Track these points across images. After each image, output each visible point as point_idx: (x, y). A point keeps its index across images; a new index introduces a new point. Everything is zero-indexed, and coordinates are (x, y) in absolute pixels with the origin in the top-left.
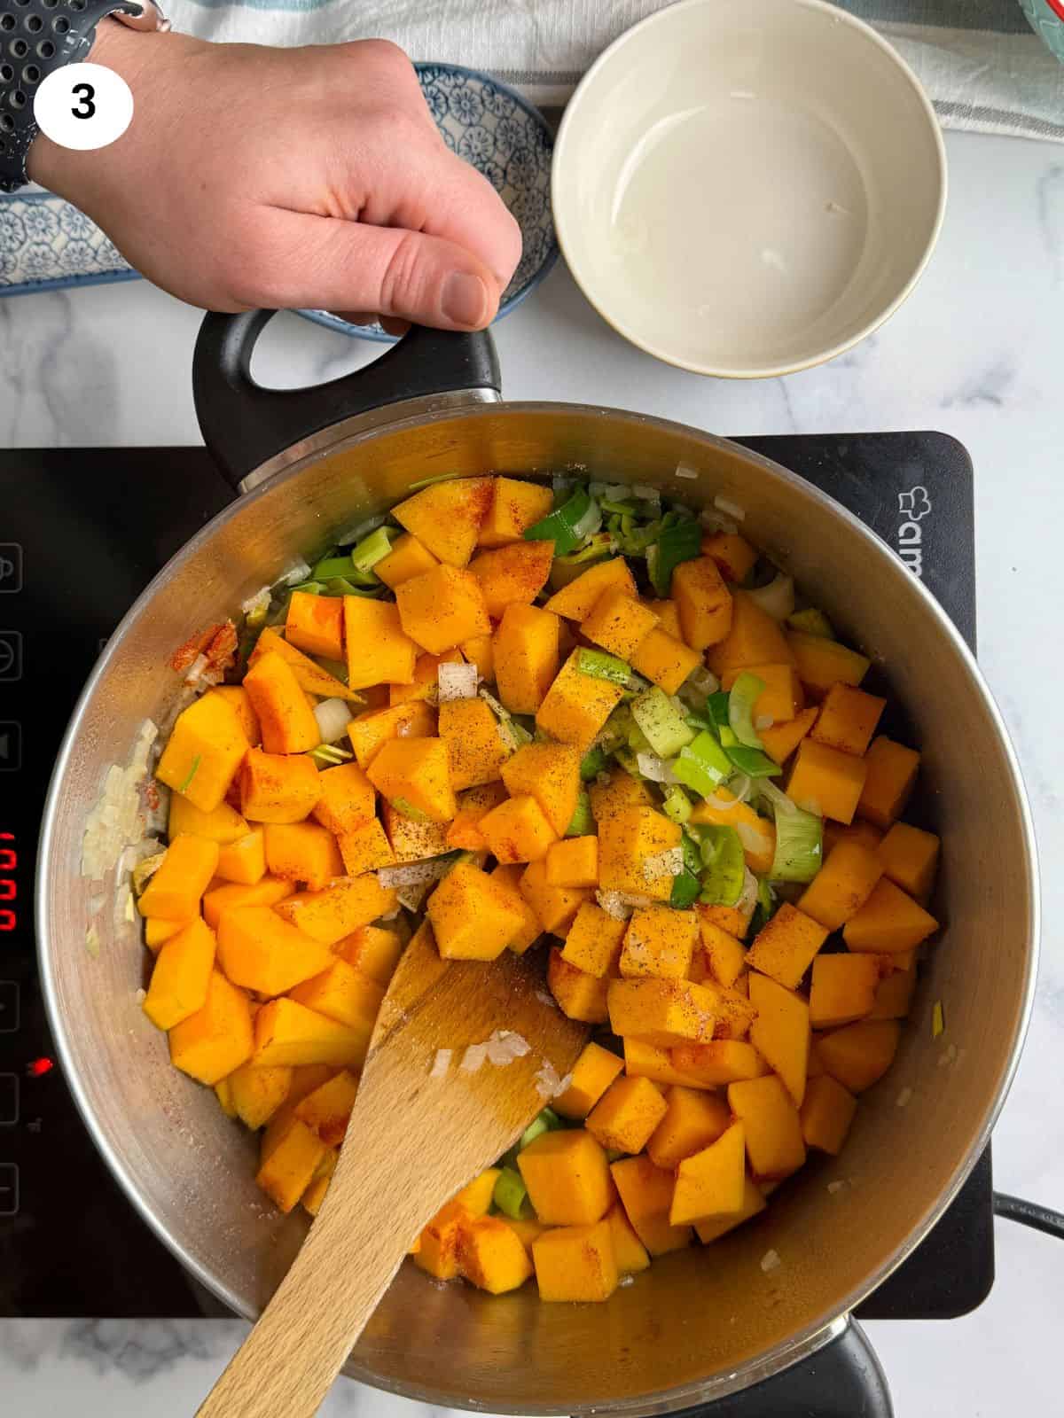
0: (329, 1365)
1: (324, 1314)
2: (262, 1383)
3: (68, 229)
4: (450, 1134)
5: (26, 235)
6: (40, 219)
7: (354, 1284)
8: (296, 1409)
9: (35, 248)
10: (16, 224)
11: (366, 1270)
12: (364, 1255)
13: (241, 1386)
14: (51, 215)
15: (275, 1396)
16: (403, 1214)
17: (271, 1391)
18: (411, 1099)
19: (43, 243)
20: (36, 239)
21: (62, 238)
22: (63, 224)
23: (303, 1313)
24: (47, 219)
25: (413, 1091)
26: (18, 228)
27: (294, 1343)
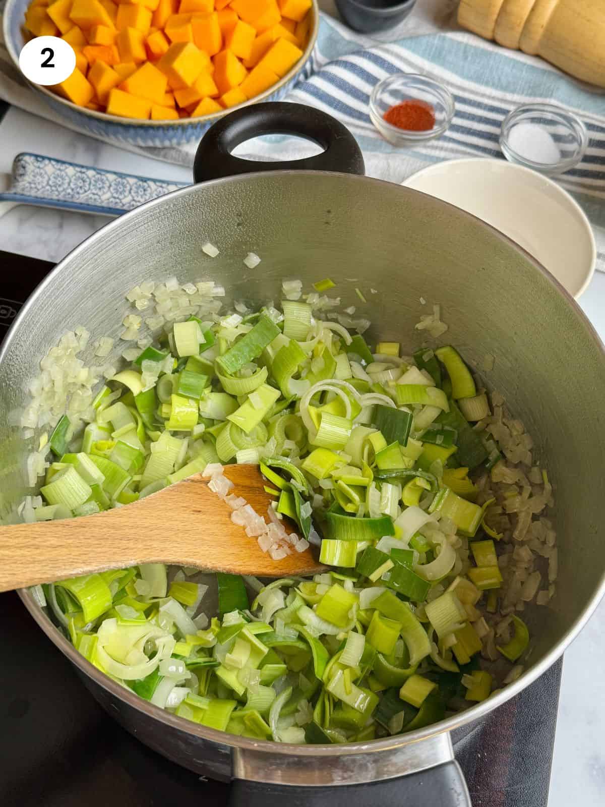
0: (63, 567)
1: (77, 547)
2: (21, 545)
3: (113, 191)
4: (205, 540)
5: (89, 189)
6: (100, 182)
7: (104, 549)
8: (30, 569)
9: (91, 195)
10: (86, 182)
11: (116, 549)
12: (119, 543)
13: (7, 537)
14: (107, 182)
15: (23, 556)
16: (155, 546)
17: (22, 552)
18: (194, 511)
19: (97, 194)
20: (94, 191)
21: (108, 195)
22: (112, 189)
23: (67, 537)
24: (103, 183)
25: (199, 510)
26: (87, 184)
27: (52, 544)
